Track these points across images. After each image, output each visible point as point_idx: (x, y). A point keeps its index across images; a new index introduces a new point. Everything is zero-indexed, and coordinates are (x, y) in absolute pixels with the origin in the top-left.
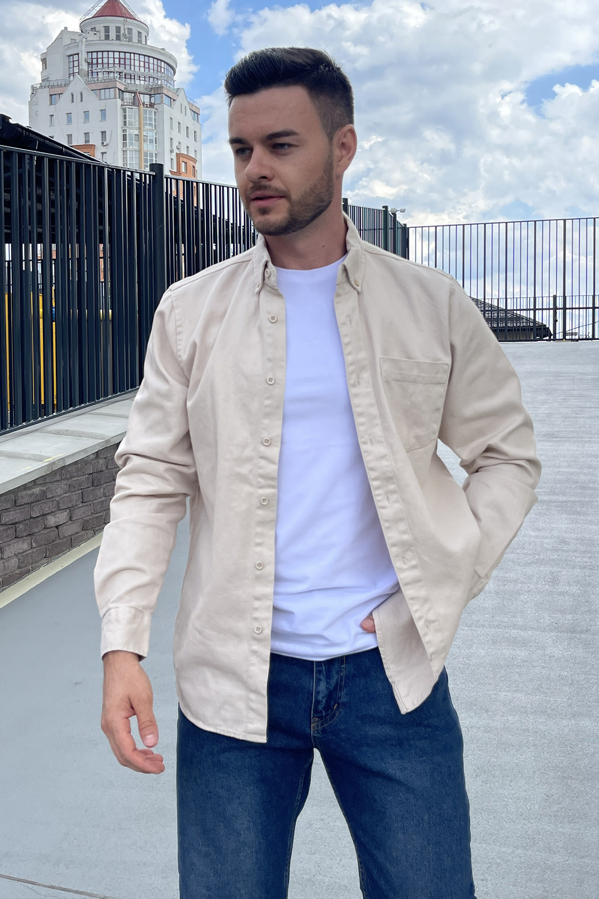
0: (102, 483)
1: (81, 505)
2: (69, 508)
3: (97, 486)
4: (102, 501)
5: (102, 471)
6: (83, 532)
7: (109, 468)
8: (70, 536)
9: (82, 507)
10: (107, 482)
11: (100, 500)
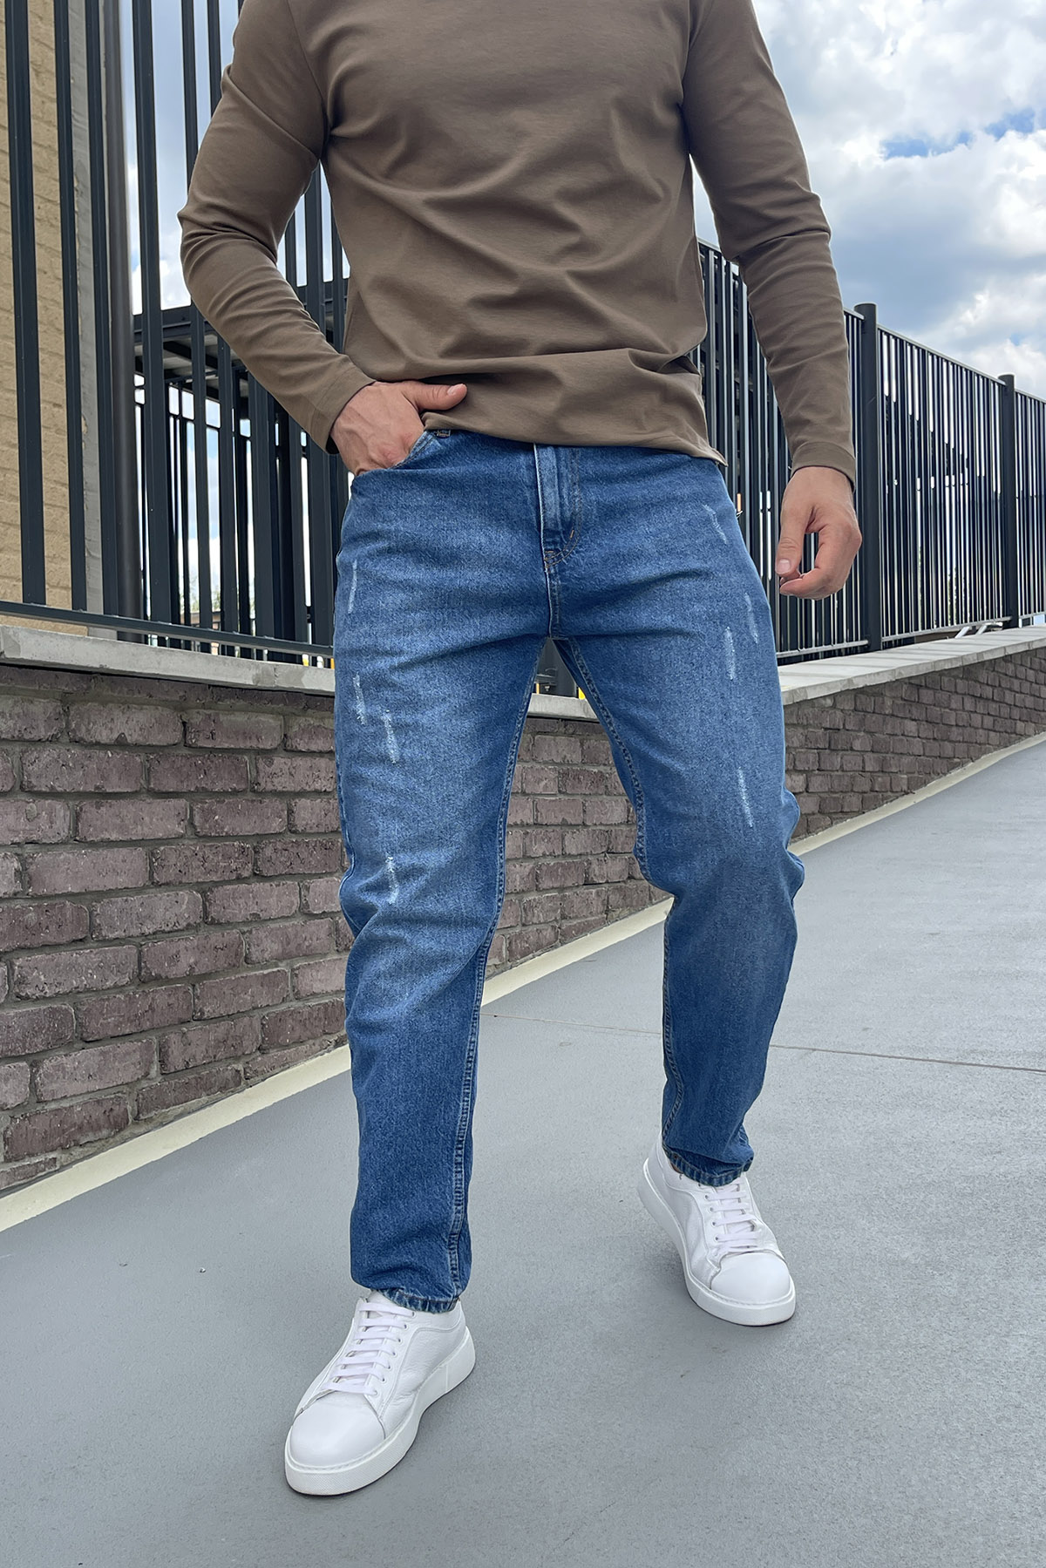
0: (839, 747)
1: (817, 772)
2: (804, 771)
3: (834, 750)
4: (840, 776)
5: (839, 730)
6: (819, 816)
7: (847, 728)
8: (809, 814)
9: (817, 775)
10: (844, 750)
11: (836, 773)
